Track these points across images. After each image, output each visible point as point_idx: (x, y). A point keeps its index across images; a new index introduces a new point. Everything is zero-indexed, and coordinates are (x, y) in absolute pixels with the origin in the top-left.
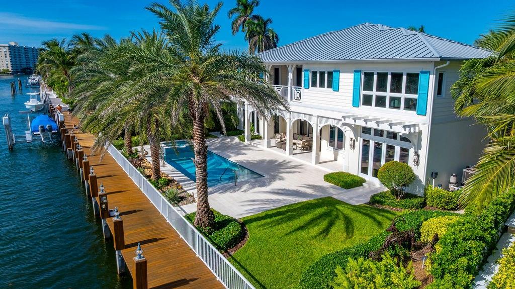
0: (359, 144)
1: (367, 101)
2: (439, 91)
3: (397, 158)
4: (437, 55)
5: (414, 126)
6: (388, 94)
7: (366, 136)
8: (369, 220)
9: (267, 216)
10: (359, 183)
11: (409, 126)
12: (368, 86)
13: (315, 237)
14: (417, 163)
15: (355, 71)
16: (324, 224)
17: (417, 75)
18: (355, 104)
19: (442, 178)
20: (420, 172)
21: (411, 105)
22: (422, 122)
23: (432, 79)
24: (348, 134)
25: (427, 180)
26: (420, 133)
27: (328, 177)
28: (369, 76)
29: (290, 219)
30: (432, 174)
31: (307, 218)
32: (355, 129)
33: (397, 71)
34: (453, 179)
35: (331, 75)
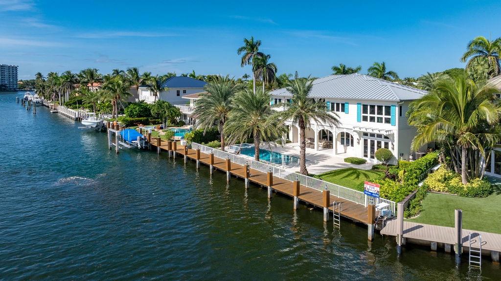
0: (362, 141)
1: (365, 119)
2: (400, 114)
3: (383, 146)
4: (398, 99)
5: (390, 131)
6: (376, 116)
7: (366, 137)
8: (375, 174)
9: (326, 174)
10: (362, 162)
11: (388, 131)
12: (365, 111)
13: (354, 179)
14: (393, 149)
15: (358, 104)
16: (355, 176)
17: (389, 107)
18: (359, 121)
19: (406, 156)
20: (395, 153)
21: (388, 121)
22: (393, 129)
23: (397, 109)
24: (356, 137)
25: (398, 157)
26: (393, 134)
27: (346, 160)
28: (365, 107)
29: (338, 174)
30: (401, 154)
31: (346, 173)
32: (359, 133)
33: (380, 104)
34: (411, 157)
35: (343, 105)
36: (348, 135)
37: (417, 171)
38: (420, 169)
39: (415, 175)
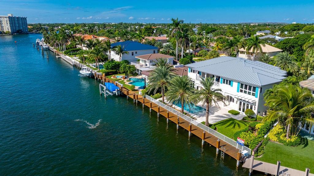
0: (239, 102)
1: (241, 91)
2: (261, 92)
3: (249, 108)
4: (260, 85)
5: (254, 100)
6: (248, 91)
7: (241, 101)
8: (243, 124)
9: (218, 124)
10: (238, 113)
11: (253, 101)
12: (242, 87)
13: (232, 128)
14: (255, 109)
15: (238, 83)
16: (233, 125)
17: (255, 88)
18: (238, 91)
19: (261, 113)
20: (256, 112)
21: (253, 95)
22: (257, 100)
23: (259, 89)
24: (235, 100)
25: (257, 114)
26: (256, 102)
27: (229, 112)
28: (242, 85)
29: (225, 124)
30: (259, 112)
31: (228, 124)
32: (238, 99)
33: (250, 85)
34: (264, 113)
35: (230, 81)
36: (231, 97)
37: (265, 129)
38: (267, 128)
39: (263, 132)
